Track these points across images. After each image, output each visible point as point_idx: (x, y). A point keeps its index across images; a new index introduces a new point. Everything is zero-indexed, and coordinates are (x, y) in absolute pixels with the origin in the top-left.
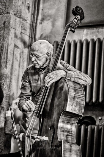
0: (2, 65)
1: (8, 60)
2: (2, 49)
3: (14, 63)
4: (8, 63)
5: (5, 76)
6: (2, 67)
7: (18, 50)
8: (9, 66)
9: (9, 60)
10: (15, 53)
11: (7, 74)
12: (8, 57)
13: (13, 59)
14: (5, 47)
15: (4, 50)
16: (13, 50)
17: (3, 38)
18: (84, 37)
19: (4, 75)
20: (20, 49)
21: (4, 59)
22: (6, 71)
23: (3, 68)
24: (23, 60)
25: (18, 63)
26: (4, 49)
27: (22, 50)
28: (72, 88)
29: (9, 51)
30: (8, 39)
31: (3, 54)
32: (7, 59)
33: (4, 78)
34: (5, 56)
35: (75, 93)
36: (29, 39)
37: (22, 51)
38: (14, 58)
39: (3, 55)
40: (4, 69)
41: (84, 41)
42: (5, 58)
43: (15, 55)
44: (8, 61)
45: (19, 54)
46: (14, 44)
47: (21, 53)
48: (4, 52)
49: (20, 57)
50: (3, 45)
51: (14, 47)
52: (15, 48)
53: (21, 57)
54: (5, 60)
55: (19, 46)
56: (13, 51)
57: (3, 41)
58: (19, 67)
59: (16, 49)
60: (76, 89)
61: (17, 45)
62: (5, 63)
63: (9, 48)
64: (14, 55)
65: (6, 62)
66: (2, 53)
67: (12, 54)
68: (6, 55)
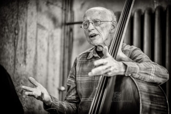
0: (19, 60)
1: (27, 50)
2: (17, 32)
3: (39, 55)
4: (28, 56)
5: (24, 77)
6: (18, 62)
7: (45, 32)
8: (30, 61)
9: (30, 51)
10: (39, 37)
11: (28, 73)
12: (28, 46)
13: (36, 48)
14: (21, 29)
15: (20, 34)
16: (35, 32)
17: (17, 14)
18: (156, 3)
19: (21, 75)
20: (47, 30)
21: (21, 48)
22: (25, 69)
23: (20, 65)
24: (53, 49)
25: (46, 54)
26: (20, 31)
27: (51, 31)
28: (146, 94)
29: (29, 34)
30: (26, 14)
31: (19, 40)
32: (25, 49)
33: (22, 81)
34: (23, 44)
35: (151, 103)
36: (63, 12)
37: (50, 34)
38: (38, 47)
39: (18, 43)
40: (22, 65)
41: (156, 10)
42: (23, 47)
43: (40, 41)
44: (27, 53)
45: (46, 38)
46: (37, 22)
47: (50, 38)
48: (20, 38)
49: (48, 44)
50: (18, 26)
51: (37, 27)
52: (38, 29)
53: (50, 44)
54: (23, 51)
55: (45, 25)
56: (35, 35)
57: (17, 18)
58: (48, 60)
59: (40, 31)
60: (152, 96)
61: (42, 23)
62: (23, 55)
63: (28, 29)
64: (38, 41)
65: (25, 54)
66: (17, 40)
67: (35, 40)
68: (23, 41)
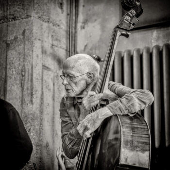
0: (26, 100)
1: (34, 90)
2: (23, 73)
3: (45, 94)
4: (34, 96)
5: (31, 116)
6: (25, 102)
7: (50, 72)
8: (36, 100)
9: (36, 91)
10: (45, 78)
11: (35, 112)
12: (34, 86)
13: (42, 89)
14: (27, 70)
15: (27, 75)
16: (41, 73)
17: (23, 57)
19: (29, 114)
20: (52, 71)
21: (28, 89)
22: (32, 108)
23: (27, 104)
24: (58, 88)
25: (51, 94)
26: (27, 73)
27: (56, 72)
29: (34, 75)
30: (31, 57)
31: (26, 82)
32: (32, 89)
33: (29, 120)
34: (29, 85)
36: (67, 54)
37: (56, 74)
38: (44, 87)
39: (25, 84)
40: (29, 105)
42: (29, 88)
43: (46, 82)
44: (34, 93)
45: (52, 79)
46: (43, 64)
47: (55, 78)
48: (26, 79)
49: (54, 85)
50: (25, 68)
51: (43, 68)
52: (44, 70)
53: (56, 84)
54: (29, 92)
55: (49, 67)
56: (41, 76)
57: (24, 61)
58: (54, 99)
59: (45, 72)
60: (134, 127)
61: (47, 65)
62: (30, 95)
63: (34, 71)
64: (44, 81)
65: (32, 94)
66: (24, 81)
67: (41, 81)
68: (29, 82)
